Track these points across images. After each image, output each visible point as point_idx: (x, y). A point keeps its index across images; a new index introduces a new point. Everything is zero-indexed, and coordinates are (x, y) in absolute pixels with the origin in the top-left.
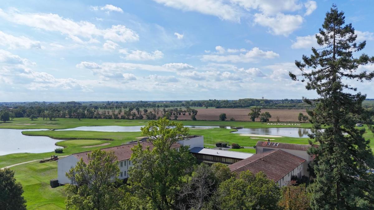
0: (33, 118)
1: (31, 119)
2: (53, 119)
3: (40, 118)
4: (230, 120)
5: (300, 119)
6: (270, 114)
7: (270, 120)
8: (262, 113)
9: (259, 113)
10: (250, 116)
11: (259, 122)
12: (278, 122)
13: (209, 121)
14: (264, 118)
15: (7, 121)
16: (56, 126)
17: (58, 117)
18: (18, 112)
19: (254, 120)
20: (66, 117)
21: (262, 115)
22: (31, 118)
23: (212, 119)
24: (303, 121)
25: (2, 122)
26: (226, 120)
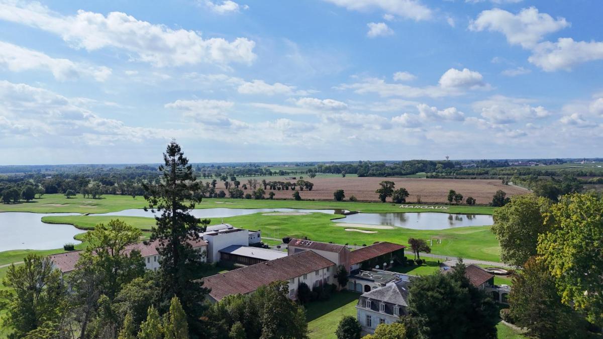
0: (69, 195)
1: (66, 197)
2: (97, 197)
3: (79, 194)
4: (348, 198)
5: (450, 199)
6: (407, 192)
7: (407, 200)
8: (396, 190)
9: (393, 189)
10: (379, 194)
11: (390, 202)
12: (419, 203)
13: (319, 200)
14: (398, 197)
15: (30, 200)
16: (94, 208)
17: (105, 194)
18: (51, 185)
19: (384, 201)
20: (117, 192)
21: (396, 192)
22: (67, 195)
23: (325, 198)
24: (454, 202)
25: (24, 200)
26: (344, 199)
